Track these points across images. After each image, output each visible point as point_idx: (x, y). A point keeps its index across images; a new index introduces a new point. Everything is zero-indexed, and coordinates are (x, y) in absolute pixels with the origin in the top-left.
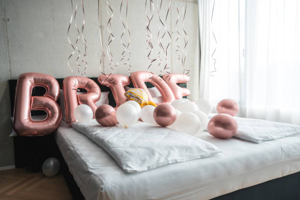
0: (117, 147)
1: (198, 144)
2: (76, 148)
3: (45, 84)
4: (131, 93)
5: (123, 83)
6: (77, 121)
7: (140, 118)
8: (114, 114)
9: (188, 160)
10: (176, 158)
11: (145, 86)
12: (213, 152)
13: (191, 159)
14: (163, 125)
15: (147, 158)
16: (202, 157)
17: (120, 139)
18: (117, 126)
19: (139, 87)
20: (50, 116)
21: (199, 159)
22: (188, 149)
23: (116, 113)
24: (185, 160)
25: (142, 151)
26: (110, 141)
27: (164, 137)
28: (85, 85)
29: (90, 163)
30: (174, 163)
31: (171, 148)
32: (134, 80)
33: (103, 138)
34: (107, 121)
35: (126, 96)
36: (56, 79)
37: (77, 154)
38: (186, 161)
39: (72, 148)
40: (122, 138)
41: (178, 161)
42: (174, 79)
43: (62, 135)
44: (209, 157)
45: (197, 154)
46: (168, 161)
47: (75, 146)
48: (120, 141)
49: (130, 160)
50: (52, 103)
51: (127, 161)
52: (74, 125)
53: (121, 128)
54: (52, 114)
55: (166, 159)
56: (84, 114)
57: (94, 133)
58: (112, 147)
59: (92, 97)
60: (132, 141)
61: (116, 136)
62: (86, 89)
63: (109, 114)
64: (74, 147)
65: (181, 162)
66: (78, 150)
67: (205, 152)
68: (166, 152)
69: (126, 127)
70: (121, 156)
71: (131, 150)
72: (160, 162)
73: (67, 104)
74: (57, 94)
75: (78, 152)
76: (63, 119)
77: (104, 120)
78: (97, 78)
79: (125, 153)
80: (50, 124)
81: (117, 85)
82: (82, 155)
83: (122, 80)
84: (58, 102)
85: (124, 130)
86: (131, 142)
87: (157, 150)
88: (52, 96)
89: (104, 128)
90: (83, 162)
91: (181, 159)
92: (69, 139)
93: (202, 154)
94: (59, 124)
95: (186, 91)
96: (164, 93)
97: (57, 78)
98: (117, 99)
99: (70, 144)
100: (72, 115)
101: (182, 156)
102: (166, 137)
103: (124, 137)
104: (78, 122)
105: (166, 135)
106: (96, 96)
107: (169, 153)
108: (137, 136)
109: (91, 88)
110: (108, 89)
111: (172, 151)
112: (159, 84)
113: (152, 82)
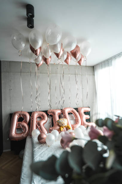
4: (59, 121)
5: (58, 113)
28: (41, 115)
32: (63, 112)
36: (28, 112)
42: (83, 110)
50: (26, 125)
54: (25, 130)
62: (42, 117)
63: (43, 138)
69: (49, 146)
78: (47, 111)
81: (55, 115)
95: (88, 117)
106: (45, 121)
109: (44, 117)
110: (51, 115)
112: (75, 114)
113: (72, 112)
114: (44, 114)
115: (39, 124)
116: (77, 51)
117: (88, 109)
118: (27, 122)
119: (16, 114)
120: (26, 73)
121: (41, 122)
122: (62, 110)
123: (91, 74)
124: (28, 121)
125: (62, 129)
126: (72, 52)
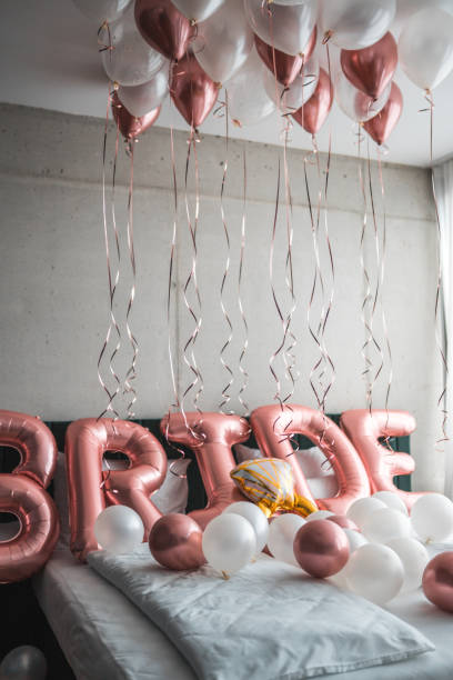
0: (196, 634)
1: (382, 630)
2: (98, 629)
3: (18, 441)
4: (247, 471)
5: (230, 436)
6: (100, 547)
7: (266, 546)
8: (197, 539)
9: (353, 668)
10: (325, 664)
11: (286, 447)
12: (411, 649)
13: (361, 666)
14: (316, 575)
15: (261, 663)
16: (387, 662)
17: (206, 612)
18: (203, 572)
19: (274, 453)
20: (28, 529)
21: (378, 665)
22: (356, 641)
23: (201, 537)
24: (345, 669)
25: (250, 646)
26: (182, 616)
27: (310, 607)
28: (125, 442)
29: (133, 670)
30: (320, 676)
31: (318, 640)
32: (259, 430)
33: (167, 606)
34: (178, 557)
35: (234, 479)
36: (47, 423)
37: (103, 645)
38: (349, 671)
39: (89, 630)
40: (211, 609)
41: (329, 671)
42: (371, 427)
43: (60, 585)
44: (402, 661)
45: (375, 655)
46: (305, 671)
47: (95, 623)
48: (206, 616)
49: (222, 667)
50: (35, 492)
51: (215, 668)
52: (93, 559)
53: (211, 577)
54: (31, 523)
55: (303, 666)
56: (119, 532)
57: (145, 592)
58: (185, 632)
59: (143, 479)
60: (233, 618)
61: (197, 602)
62: (128, 453)
63: (184, 540)
64: (93, 626)
65: (337, 673)
66: (104, 635)
67: (395, 649)
68: (305, 650)
69: (225, 577)
70: (205, 656)
71: (226, 643)
72: (288, 672)
73: (75, 498)
74: (48, 468)
75: (105, 641)
76: (61, 538)
77: (170, 554)
78: (158, 422)
79: (213, 650)
80: (28, 553)
81: (213, 445)
82: (115, 649)
83: (227, 428)
84: (51, 491)
85: (219, 586)
86: (231, 622)
87: (283, 643)
88: (34, 474)
89: (170, 578)
90: (118, 666)
91: (337, 667)
92: (80, 600)
93: (386, 654)
94: (50, 552)
95: (406, 463)
96: (340, 467)
97: (50, 420)
98: (210, 485)
99: (82, 615)
100: (87, 529)
101: (340, 659)
102: (315, 609)
103: (216, 607)
104: (103, 551)
105: (315, 604)
106: (154, 475)
107: (311, 652)
108: (249, 605)
109: (142, 452)
110: (187, 453)
111: (318, 648)
113: (310, 434)
114: (145, 435)
116: (383, 59)
117: (403, 422)
120: (36, 175)
123: (417, 211)
124: (48, 473)
126: (355, 58)
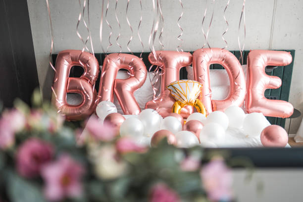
4: (173, 87)
35: (168, 89)
36: (95, 55)
88: (88, 78)
106: (136, 83)
112: (231, 69)
115: (118, 87)
118: (91, 79)
119: (64, 57)
121: (124, 83)
122: (192, 53)
125: (178, 108)
